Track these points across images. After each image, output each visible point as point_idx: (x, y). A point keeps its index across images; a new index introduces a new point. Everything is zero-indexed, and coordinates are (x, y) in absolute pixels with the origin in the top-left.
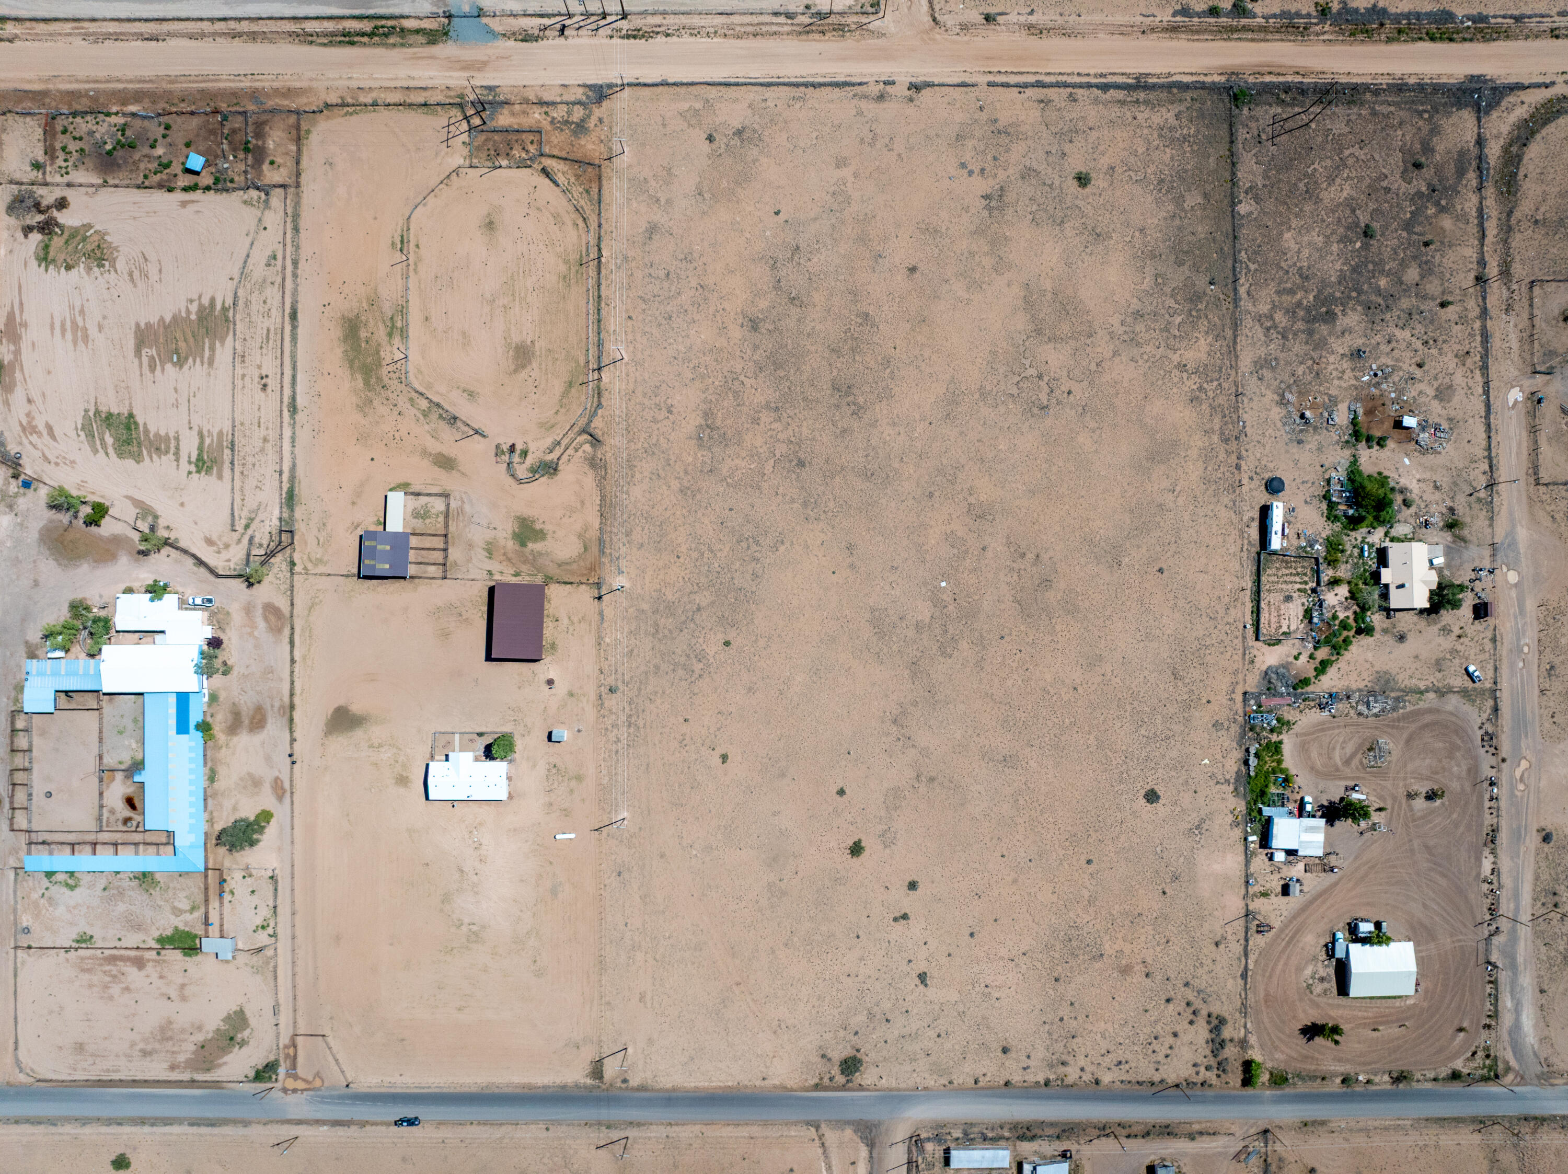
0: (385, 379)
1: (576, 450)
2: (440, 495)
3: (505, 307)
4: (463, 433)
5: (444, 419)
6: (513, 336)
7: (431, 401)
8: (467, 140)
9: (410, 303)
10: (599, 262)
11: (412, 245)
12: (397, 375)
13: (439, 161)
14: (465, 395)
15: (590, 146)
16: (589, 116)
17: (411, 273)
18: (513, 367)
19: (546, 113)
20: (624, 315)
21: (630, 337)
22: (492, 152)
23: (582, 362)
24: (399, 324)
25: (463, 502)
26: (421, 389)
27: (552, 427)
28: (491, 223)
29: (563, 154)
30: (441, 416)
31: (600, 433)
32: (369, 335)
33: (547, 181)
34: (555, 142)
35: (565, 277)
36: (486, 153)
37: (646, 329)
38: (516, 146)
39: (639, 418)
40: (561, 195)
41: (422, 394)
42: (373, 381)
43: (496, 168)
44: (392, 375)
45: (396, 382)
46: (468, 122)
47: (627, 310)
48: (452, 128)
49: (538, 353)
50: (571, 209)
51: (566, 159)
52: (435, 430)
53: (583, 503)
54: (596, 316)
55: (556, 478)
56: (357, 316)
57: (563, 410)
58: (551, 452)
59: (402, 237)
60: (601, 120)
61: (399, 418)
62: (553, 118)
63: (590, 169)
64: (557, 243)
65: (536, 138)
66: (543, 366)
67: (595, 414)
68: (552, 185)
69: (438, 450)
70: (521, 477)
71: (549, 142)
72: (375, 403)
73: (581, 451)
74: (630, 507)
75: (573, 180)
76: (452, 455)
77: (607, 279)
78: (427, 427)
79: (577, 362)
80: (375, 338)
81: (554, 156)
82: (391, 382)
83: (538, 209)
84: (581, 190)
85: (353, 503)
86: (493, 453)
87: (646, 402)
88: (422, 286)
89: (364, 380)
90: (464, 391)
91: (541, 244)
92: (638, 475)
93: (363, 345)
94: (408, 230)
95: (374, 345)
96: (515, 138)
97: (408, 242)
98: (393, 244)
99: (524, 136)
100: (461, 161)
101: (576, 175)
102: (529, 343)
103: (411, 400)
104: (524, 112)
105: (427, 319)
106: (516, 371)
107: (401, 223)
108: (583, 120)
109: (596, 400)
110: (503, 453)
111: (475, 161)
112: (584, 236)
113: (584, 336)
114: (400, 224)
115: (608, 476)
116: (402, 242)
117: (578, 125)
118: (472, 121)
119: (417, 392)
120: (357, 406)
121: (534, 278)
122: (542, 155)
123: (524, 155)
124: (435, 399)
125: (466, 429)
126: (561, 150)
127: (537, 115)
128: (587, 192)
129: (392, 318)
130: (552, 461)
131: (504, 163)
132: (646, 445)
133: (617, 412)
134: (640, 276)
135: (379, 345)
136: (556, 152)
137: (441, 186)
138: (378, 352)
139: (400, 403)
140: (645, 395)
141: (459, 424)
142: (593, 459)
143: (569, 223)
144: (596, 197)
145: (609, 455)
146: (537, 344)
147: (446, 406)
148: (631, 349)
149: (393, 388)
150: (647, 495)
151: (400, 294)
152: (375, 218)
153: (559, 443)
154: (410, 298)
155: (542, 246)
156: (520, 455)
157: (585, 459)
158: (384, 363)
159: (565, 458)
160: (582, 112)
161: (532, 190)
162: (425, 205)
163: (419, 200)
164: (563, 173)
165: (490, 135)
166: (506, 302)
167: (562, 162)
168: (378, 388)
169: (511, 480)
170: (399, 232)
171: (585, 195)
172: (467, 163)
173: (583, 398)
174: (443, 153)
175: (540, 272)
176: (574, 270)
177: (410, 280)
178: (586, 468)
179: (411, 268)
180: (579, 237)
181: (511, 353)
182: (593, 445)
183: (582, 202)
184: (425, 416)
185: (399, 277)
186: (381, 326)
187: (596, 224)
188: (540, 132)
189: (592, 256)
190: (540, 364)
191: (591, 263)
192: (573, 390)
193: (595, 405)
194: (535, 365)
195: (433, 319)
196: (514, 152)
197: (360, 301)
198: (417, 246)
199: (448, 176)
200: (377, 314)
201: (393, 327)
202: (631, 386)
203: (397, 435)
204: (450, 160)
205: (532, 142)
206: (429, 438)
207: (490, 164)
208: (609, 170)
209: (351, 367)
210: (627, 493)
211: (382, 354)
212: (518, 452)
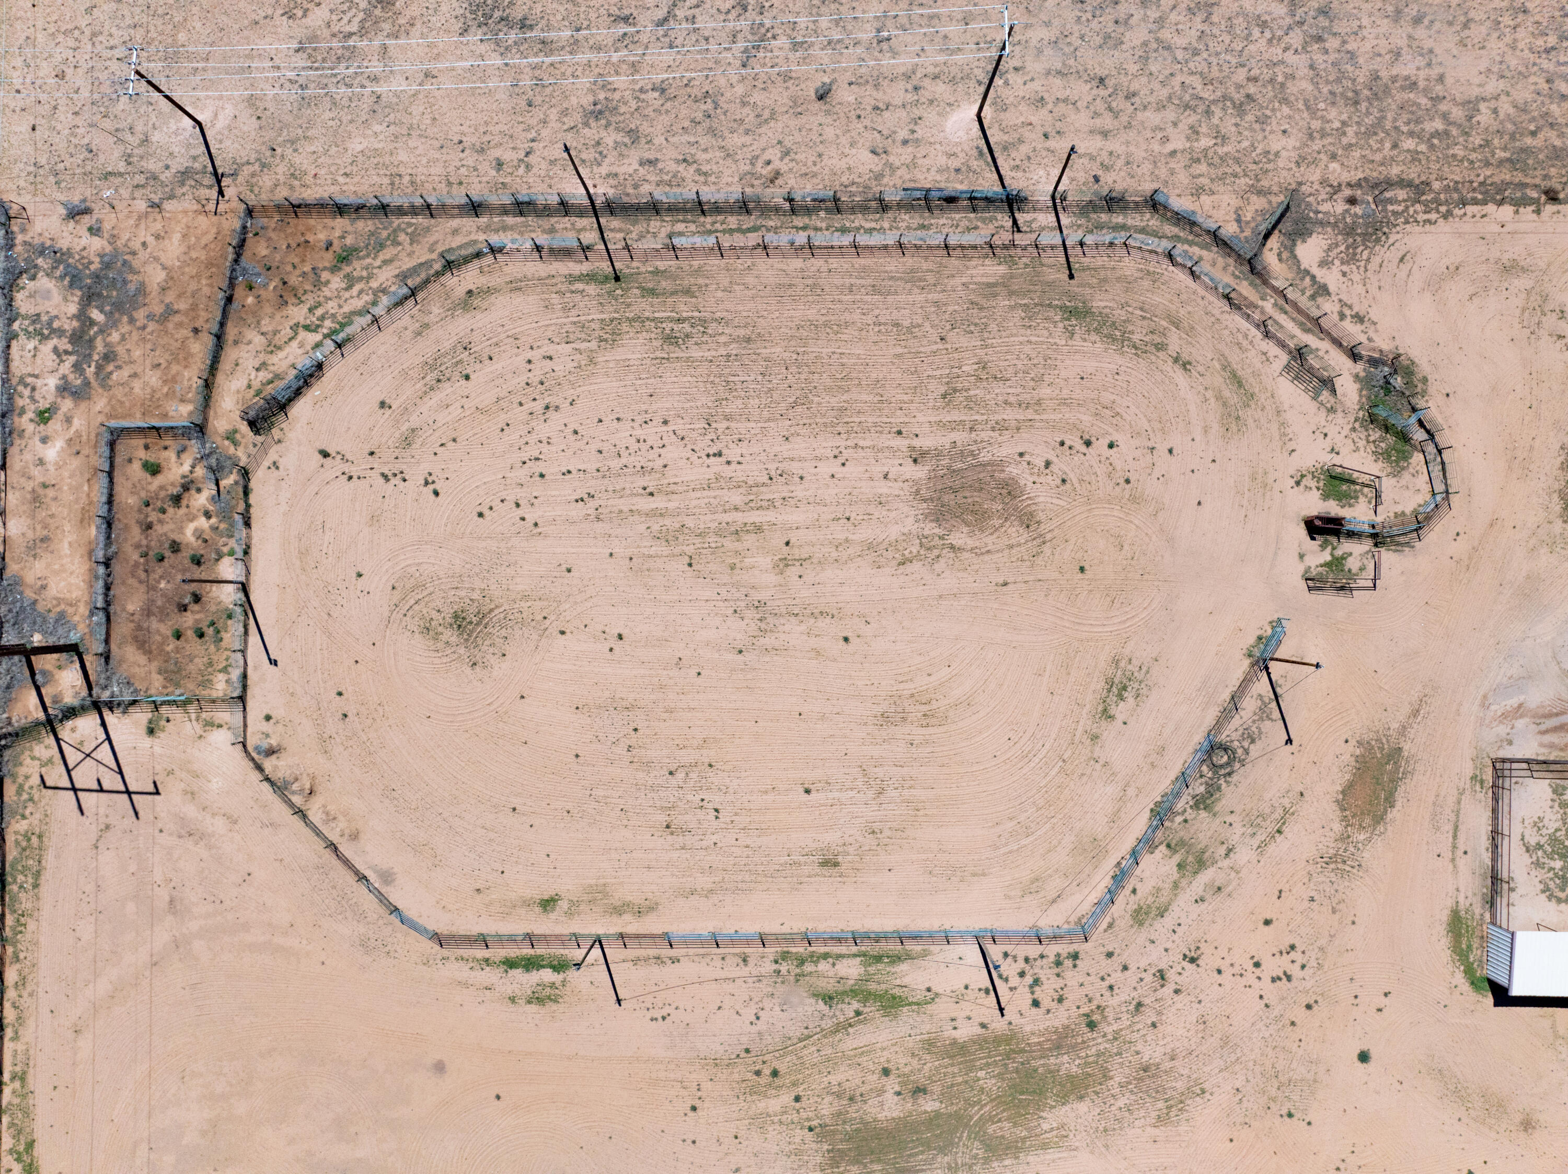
0: (1061, 1017)
1: (1323, 290)
2: (1497, 791)
3: (784, 563)
4: (1262, 714)
5: (1212, 790)
6: (894, 532)
7: (1147, 843)
8: (142, 716)
9: (771, 927)
10: (612, 208)
11: (543, 925)
12: (1045, 972)
13: (219, 825)
14: (1121, 710)
15: (173, 250)
16: (58, 256)
17: (652, 925)
18: (1015, 533)
19: (44, 416)
20: (816, 115)
21: (897, 93)
22: (189, 620)
23: (992, 270)
24: (851, 969)
25: (1519, 711)
26: (1102, 881)
27: (1237, 381)
28: (459, 622)
29: (200, 348)
30: (1202, 803)
31: (1258, 203)
32: (892, 1084)
33: (301, 409)
34: (153, 379)
35: (670, 339)
36: (192, 645)
37: (866, 34)
38: (165, 529)
39: (1197, 64)
40: (354, 356)
41: (1120, 877)
42: (1068, 1064)
43: (248, 606)
44: (1045, 994)
45: (1072, 977)
46: (71, 713)
47: (796, 107)
48: (85, 776)
49: (961, 437)
50: (406, 318)
51: (219, 337)
52: (1254, 822)
53: (1510, 269)
54: (820, 219)
55: (1424, 367)
56: (819, 1131)
57: (1175, 341)
58: (1328, 384)
59: (510, 964)
60: (75, 213)
61: (1209, 960)
62: (64, 389)
63: (259, 248)
64: (540, 368)
65: (135, 448)
66: (1010, 415)
67: (1185, 221)
68: (315, 392)
69: (1332, 812)
70: (1423, 496)
71: (152, 403)
72: (1151, 1052)
73: (1322, 275)
74: (1523, 94)
75: (298, 313)
76: (1348, 754)
77: (676, 181)
78: (1243, 855)
79: (990, 289)
80: (900, 1061)
81: (208, 385)
82: (1074, 996)
83: (407, 442)
84: (337, 282)
85: (1527, 1125)
86: (1340, 600)
87: (1136, 36)
88: (704, 882)
89: (1063, 1099)
90: (1107, 715)
91: (543, 430)
92: (1408, 67)
93: (929, 1105)
94: (484, 941)
95: (931, 1064)
96: (136, 533)
97: (531, 939)
98: (537, 999)
99: (127, 498)
100: (221, 739)
101: (283, 302)
102: (920, 472)
103: (1140, 916)
104: (36, 500)
105: (830, 863)
106: (1028, 520)
107: (457, 970)
108: (74, 279)
109: (1134, 220)
110: (1337, 563)
111: (221, 686)
112: (513, 268)
113: (894, 264)
114: (462, 971)
115: (1413, 173)
116: (530, 964)
117: (89, 298)
118: (69, 699)
119: (1112, 895)
120: (1161, 1120)
121: (674, 453)
122: (200, 429)
123: (201, 499)
124: (1140, 824)
125: (1249, 705)
126: (181, 356)
127: (52, 452)
128: (345, 258)
129: (828, 999)
130: (1364, 382)
131: (228, 569)
132: (1296, 38)
133: (1178, 142)
134: (668, 56)
135: (929, 1045)
136: (192, 377)
137: (315, 816)
138: (957, 1050)
139: (1155, 957)
140: (1110, 41)
141: (1230, 733)
142: (1349, 231)
143: (462, 324)
144: (365, 226)
145: (1337, 172)
146: (926, 442)
147: (1163, 783)
148: (940, 89)
149: (1096, 988)
150: (1477, 32)
151: (732, 969)
152: (440, 1067)
153: (1300, 354)
154: (751, 928)
155: (552, 426)
156: (1345, 499)
157: (1351, 258)
158: (998, 1025)
159: (1353, 332)
160: (44, 282)
161: (334, 467)
162: (387, 877)
163: (369, 902)
164: (273, 348)
165: (122, 629)
166: (765, 561)
167: (230, 354)
168: (1098, 1043)
169: (1434, 535)
170: (491, 976)
171: (357, 267)
172: (229, 716)
173: (1129, 265)
174: (191, 811)
175: (651, 433)
176: (643, 306)
177: (677, 928)
178: (1385, 255)
179: (632, 926)
180: (516, 286)
181: (960, 537)
182: (1302, 232)
183: (385, 276)
184: (1201, 863)
185: (670, 973)
186: (851, 1042)
187: (469, 224)
188: (115, 437)
189: (591, 237)
190: (1000, 427)
191: (615, 239)
192: (1100, 302)
193: (1154, 222)
194: (1006, 449)
195: (832, 838)
196: (188, 535)
197: (761, 1121)
198: (548, 904)
199: (280, 788)
200: (810, 1053)
201: (860, 993)
202: (1081, 90)
203: (1272, 967)
204: (216, 784)
205: (154, 469)
206: (1280, 846)
207: (234, 628)
208: (266, 181)
209: (1013, 1148)
210: (1472, 106)
211: (966, 1032)
212: (1333, 508)
